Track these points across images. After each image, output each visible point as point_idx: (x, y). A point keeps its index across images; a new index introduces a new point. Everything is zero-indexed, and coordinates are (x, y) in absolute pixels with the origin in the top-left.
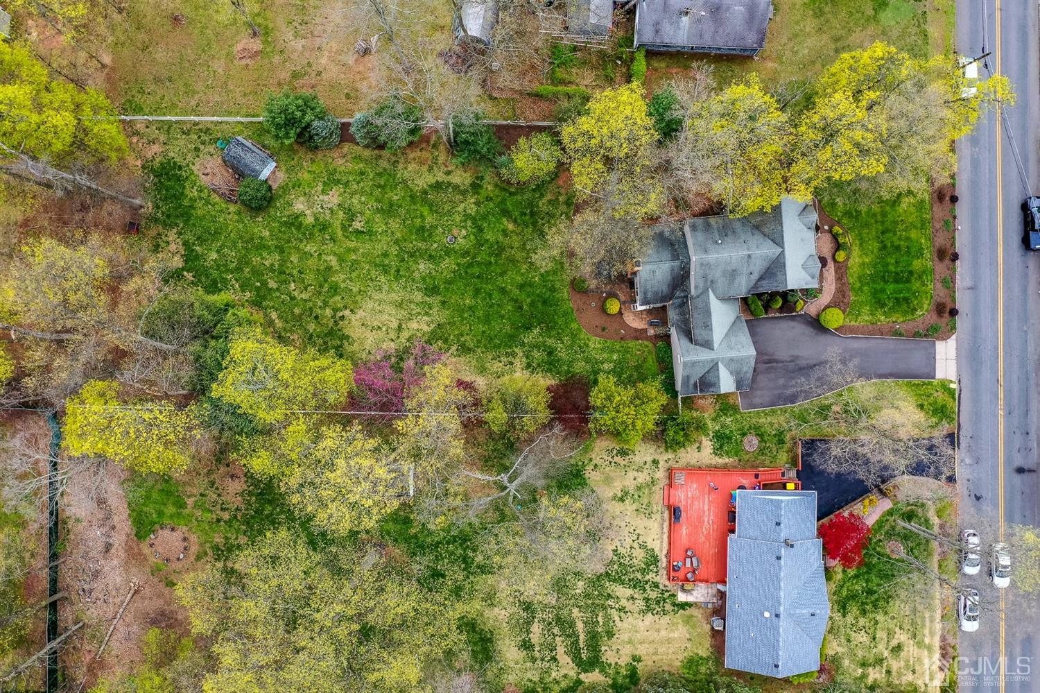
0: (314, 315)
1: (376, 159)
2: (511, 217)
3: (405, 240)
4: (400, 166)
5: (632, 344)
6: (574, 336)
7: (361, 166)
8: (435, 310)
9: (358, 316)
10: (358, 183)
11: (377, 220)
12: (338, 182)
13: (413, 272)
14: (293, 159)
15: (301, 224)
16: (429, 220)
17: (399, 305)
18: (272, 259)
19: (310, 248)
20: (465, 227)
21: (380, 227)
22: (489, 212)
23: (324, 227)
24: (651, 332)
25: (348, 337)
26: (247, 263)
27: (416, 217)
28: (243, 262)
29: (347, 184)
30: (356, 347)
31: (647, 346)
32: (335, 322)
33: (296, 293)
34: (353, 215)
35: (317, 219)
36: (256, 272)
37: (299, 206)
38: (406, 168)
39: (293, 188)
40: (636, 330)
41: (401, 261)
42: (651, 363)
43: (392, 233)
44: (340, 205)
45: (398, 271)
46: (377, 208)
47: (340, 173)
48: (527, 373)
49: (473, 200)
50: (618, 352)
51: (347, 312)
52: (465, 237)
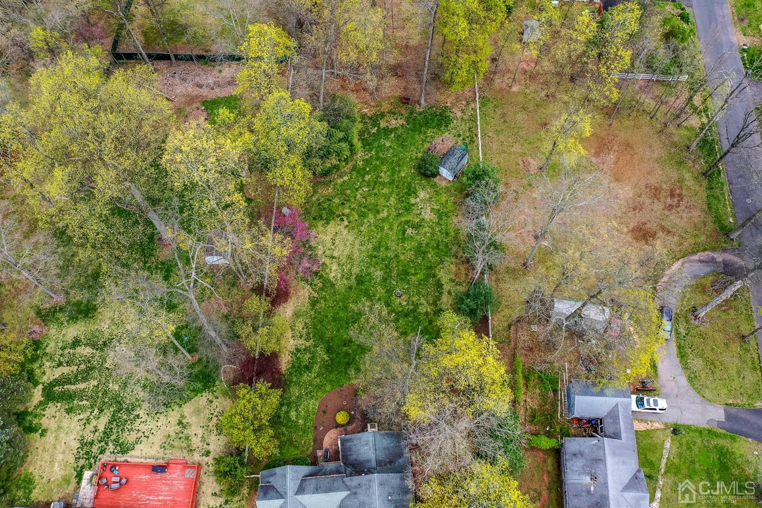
0: (345, 202)
1: (458, 244)
3: (398, 262)
4: (453, 260)
5: (311, 436)
6: (320, 387)
7: (453, 234)
8: (345, 282)
9: (343, 230)
10: (440, 232)
11: (413, 243)
12: (440, 218)
13: (375, 267)
14: (455, 191)
15: (410, 195)
16: (414, 279)
17: (350, 257)
18: (385, 177)
19: (393, 200)
20: (408, 304)
21: (407, 245)
22: (420, 322)
23: (408, 209)
24: (320, 453)
25: (328, 223)
26: (382, 163)
27: (415, 270)
28: (383, 161)
29: (438, 224)
30: (321, 228)
31: (307, 450)
32: (340, 216)
33: (360, 191)
34: (417, 229)
35: (413, 205)
36: (376, 168)
37: (422, 194)
38: (452, 263)
39: (435, 191)
40: (322, 440)
41: (382, 259)
42: (293, 453)
43: (403, 253)
44: (424, 219)
45: (375, 257)
46: (422, 244)
47: (447, 220)
48: (293, 349)
49: (429, 310)
50: (305, 424)
51: (346, 223)
52: (400, 304)
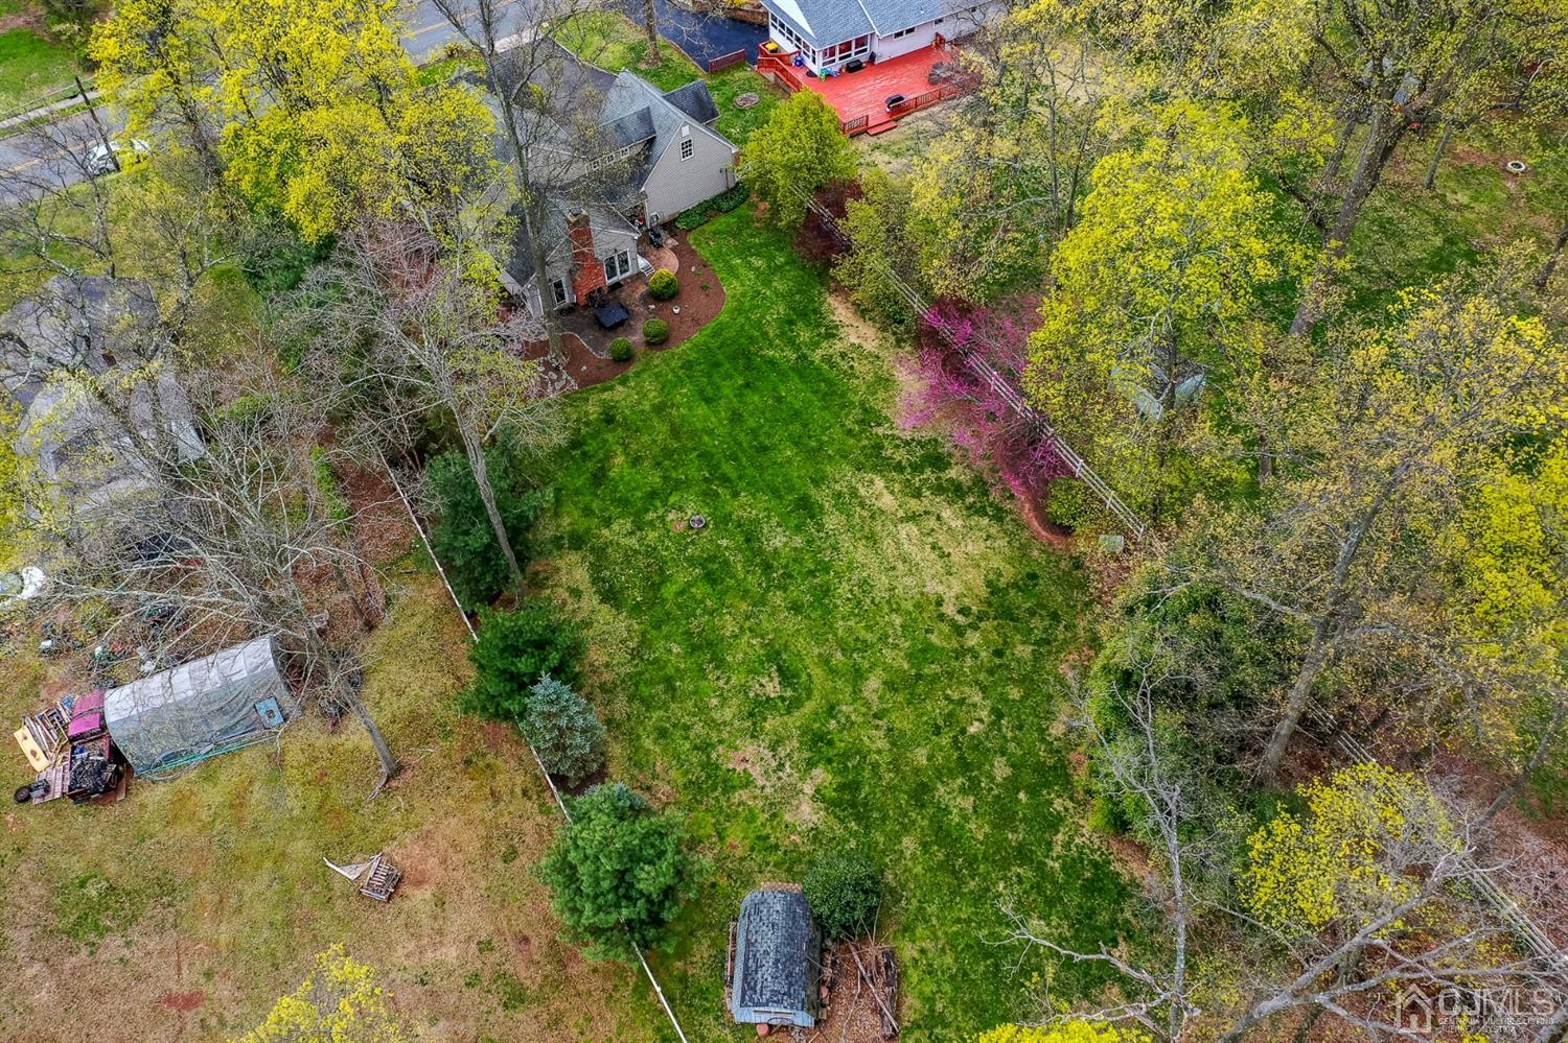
0: (997, 661)
1: (618, 726)
2: (602, 468)
3: (746, 591)
4: (607, 677)
5: (705, 254)
6: (742, 311)
7: (648, 743)
8: (837, 487)
9: (940, 589)
10: (687, 728)
11: (740, 656)
12: (709, 766)
13: (795, 549)
14: (713, 885)
15: (841, 788)
16: (681, 577)
17: (872, 539)
18: (954, 799)
19: (876, 741)
20: (662, 519)
21: (747, 648)
22: (613, 501)
23: (817, 741)
25: (989, 584)
26: (1000, 845)
27: (693, 598)
28: (1005, 857)
29: (704, 747)
30: (996, 562)
31: (696, 238)
32: (981, 620)
33: (984, 714)
34: (757, 702)
35: (811, 764)
36: (1004, 817)
37: (807, 813)
38: (607, 665)
39: (776, 847)
40: (681, 255)
41: (790, 576)
42: (717, 226)
43: (748, 618)
44: (753, 736)
45: (812, 573)
46: (717, 667)
47: (687, 772)
49: (605, 532)
50: (727, 262)
51: (949, 609)
52: (681, 509)
